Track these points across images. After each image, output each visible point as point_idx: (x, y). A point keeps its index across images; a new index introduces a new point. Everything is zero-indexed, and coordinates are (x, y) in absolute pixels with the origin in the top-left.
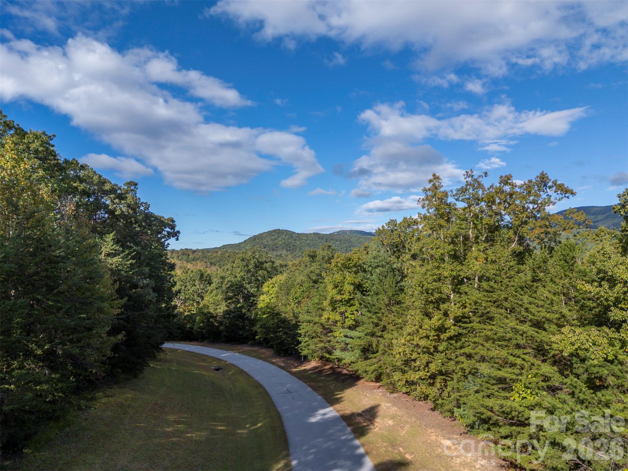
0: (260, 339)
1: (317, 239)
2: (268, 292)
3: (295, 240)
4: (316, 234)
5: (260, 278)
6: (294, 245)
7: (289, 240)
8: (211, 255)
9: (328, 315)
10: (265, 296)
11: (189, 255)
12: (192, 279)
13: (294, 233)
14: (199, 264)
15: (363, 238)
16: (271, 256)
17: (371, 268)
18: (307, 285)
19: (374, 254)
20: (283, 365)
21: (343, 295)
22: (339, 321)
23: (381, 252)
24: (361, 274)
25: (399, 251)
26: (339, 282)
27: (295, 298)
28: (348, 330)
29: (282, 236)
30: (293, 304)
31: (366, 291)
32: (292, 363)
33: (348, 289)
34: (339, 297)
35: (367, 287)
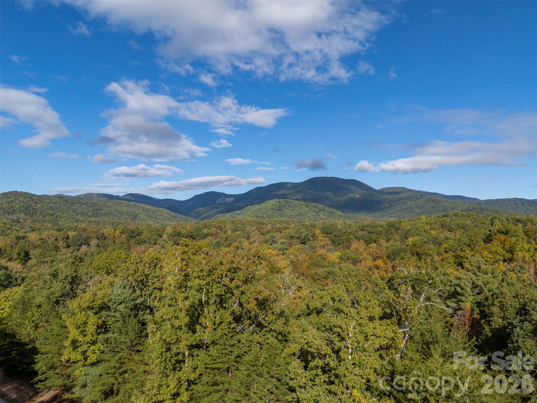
1: (61, 202)
3: (36, 203)
4: (60, 197)
6: (34, 209)
7: (29, 203)
9: (68, 355)
13: (35, 195)
15: (110, 202)
16: (6, 221)
17: (115, 305)
18: (46, 307)
19: (119, 292)
20: (14, 397)
21: (85, 336)
22: (81, 360)
23: (126, 288)
24: (105, 312)
25: (143, 284)
26: (81, 324)
27: (32, 321)
28: (89, 368)
29: (19, 199)
30: (28, 328)
31: (110, 328)
32: (26, 390)
33: (91, 331)
34: (80, 339)
35: (111, 325)
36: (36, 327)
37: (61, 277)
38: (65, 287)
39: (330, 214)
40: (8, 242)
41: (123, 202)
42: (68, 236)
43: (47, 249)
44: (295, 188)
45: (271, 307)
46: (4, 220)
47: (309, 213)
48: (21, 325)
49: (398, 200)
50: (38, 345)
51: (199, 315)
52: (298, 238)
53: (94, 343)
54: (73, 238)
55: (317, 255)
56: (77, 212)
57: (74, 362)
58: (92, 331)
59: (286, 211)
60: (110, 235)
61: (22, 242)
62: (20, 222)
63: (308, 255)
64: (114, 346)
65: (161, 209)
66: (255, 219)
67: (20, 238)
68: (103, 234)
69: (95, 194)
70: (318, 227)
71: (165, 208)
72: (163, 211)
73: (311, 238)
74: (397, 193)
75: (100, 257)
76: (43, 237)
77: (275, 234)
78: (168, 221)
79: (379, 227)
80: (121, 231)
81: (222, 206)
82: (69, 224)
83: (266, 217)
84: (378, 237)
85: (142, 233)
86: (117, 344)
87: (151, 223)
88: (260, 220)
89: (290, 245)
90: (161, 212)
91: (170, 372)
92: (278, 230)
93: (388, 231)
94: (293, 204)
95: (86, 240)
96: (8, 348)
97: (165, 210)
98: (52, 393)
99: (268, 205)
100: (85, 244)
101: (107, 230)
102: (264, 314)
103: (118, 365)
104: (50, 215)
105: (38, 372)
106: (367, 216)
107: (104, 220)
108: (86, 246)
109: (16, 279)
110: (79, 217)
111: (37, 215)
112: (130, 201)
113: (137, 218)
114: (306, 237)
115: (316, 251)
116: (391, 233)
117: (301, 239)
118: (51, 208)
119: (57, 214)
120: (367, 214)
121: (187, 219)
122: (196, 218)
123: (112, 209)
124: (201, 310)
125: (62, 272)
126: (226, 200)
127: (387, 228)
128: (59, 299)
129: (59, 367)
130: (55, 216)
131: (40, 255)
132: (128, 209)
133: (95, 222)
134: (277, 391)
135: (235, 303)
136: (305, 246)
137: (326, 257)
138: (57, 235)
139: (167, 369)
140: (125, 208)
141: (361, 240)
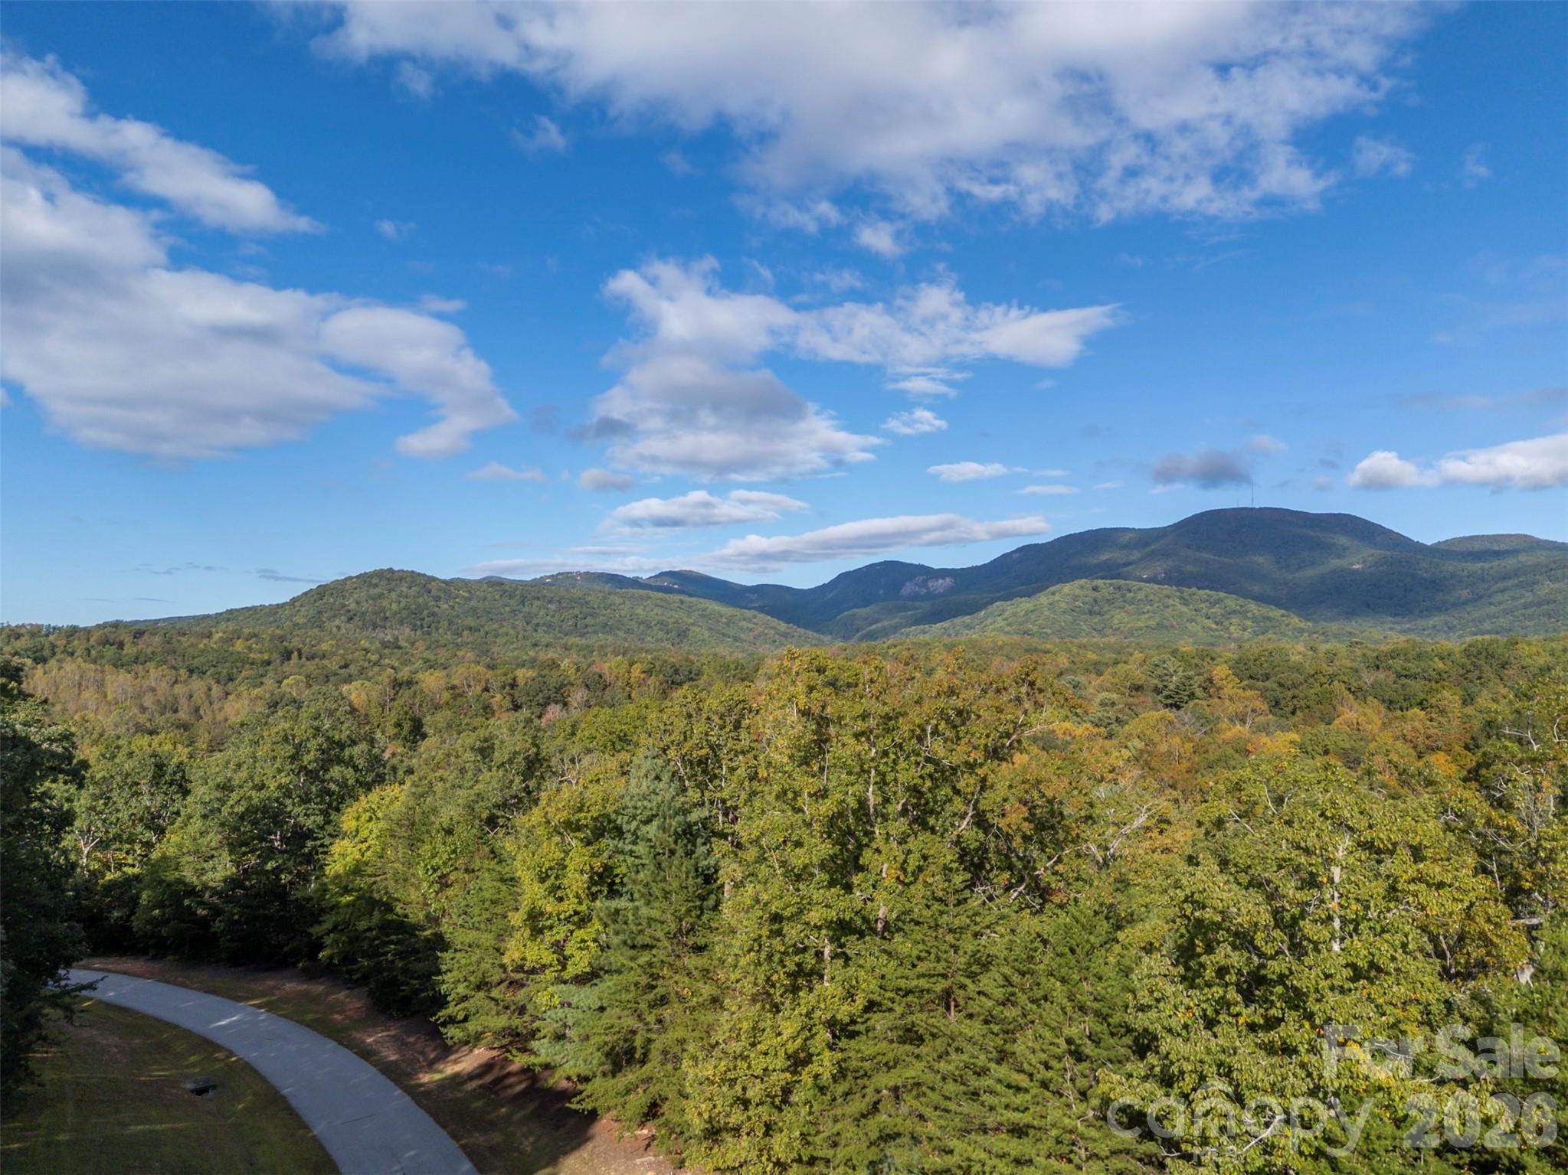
0: (331, 957)
1: (497, 597)
2: (357, 831)
3: (437, 599)
5: (333, 787)
6: (434, 614)
7: (421, 600)
8: (192, 645)
9: (519, 949)
10: (346, 842)
11: (121, 645)
12: (129, 780)
13: (433, 579)
14: (154, 673)
15: (616, 594)
16: (367, 645)
17: (634, 824)
18: (465, 834)
19: (644, 787)
20: (393, 1058)
21: (561, 900)
22: (551, 965)
23: (660, 780)
24: (610, 841)
25: (705, 772)
26: (551, 868)
27: (432, 867)
28: (573, 988)
29: (398, 590)
30: (425, 884)
31: (622, 884)
32: (418, 1046)
33: (574, 888)
34: (549, 909)
35: (624, 875)
36: (443, 883)
37: (499, 756)
38: (511, 782)
39: (1262, 624)
40: (374, 695)
41: (651, 593)
42: (514, 679)
43: (465, 714)
44: (1147, 544)
45: (1074, 834)
46: (364, 643)
47: (1193, 620)
48: (405, 880)
49: (1505, 578)
50: (445, 928)
51: (860, 847)
52: (1157, 691)
53: (583, 921)
54: (526, 684)
55: (1220, 742)
56: (535, 621)
57: (533, 971)
58: (578, 887)
59: (1118, 617)
60: (617, 678)
61: (406, 694)
62: (399, 648)
63: (1190, 740)
64: (634, 928)
65: (749, 613)
66: (1016, 637)
67: (400, 685)
68: (600, 677)
69: (579, 574)
70: (1222, 660)
71: (761, 609)
72: (755, 617)
73: (1199, 692)
74: (1498, 554)
75: (595, 716)
76: (456, 682)
77: (1082, 679)
78: (767, 646)
79: (1436, 659)
80: (646, 667)
81: (917, 604)
82: (516, 653)
83: (1053, 633)
84: (1431, 691)
85: (699, 674)
86: (640, 924)
87: (722, 650)
88: (1035, 641)
89: (1130, 712)
90: (750, 620)
91: (781, 996)
92: (1091, 668)
93: (1468, 672)
94: (1141, 595)
95: (558, 690)
96: (377, 938)
97: (760, 615)
98: (480, 1055)
99: (1057, 597)
100: (556, 702)
101: (610, 666)
102: (1050, 858)
103: (644, 980)
104: (470, 629)
105: (449, 999)
106: (1391, 629)
107: (603, 643)
108: (559, 707)
109: (394, 769)
110: (542, 636)
111: (441, 631)
112: (668, 590)
113: (685, 636)
114: (1182, 687)
115: (1218, 732)
116: (1479, 678)
117: (1165, 693)
118: (474, 612)
119: (486, 628)
120: (1394, 623)
121: (819, 640)
122: (845, 639)
123: (623, 613)
124: (867, 833)
125: (502, 742)
126: (930, 584)
127: (1465, 660)
128: (495, 811)
129: (499, 984)
130: (482, 633)
131: (449, 726)
132: (663, 614)
133: (580, 649)
134: (1097, 1050)
135: (963, 816)
136: (1181, 712)
137: (1250, 748)
138: (488, 676)
139: (773, 986)
140: (655, 611)
141: (1370, 698)
